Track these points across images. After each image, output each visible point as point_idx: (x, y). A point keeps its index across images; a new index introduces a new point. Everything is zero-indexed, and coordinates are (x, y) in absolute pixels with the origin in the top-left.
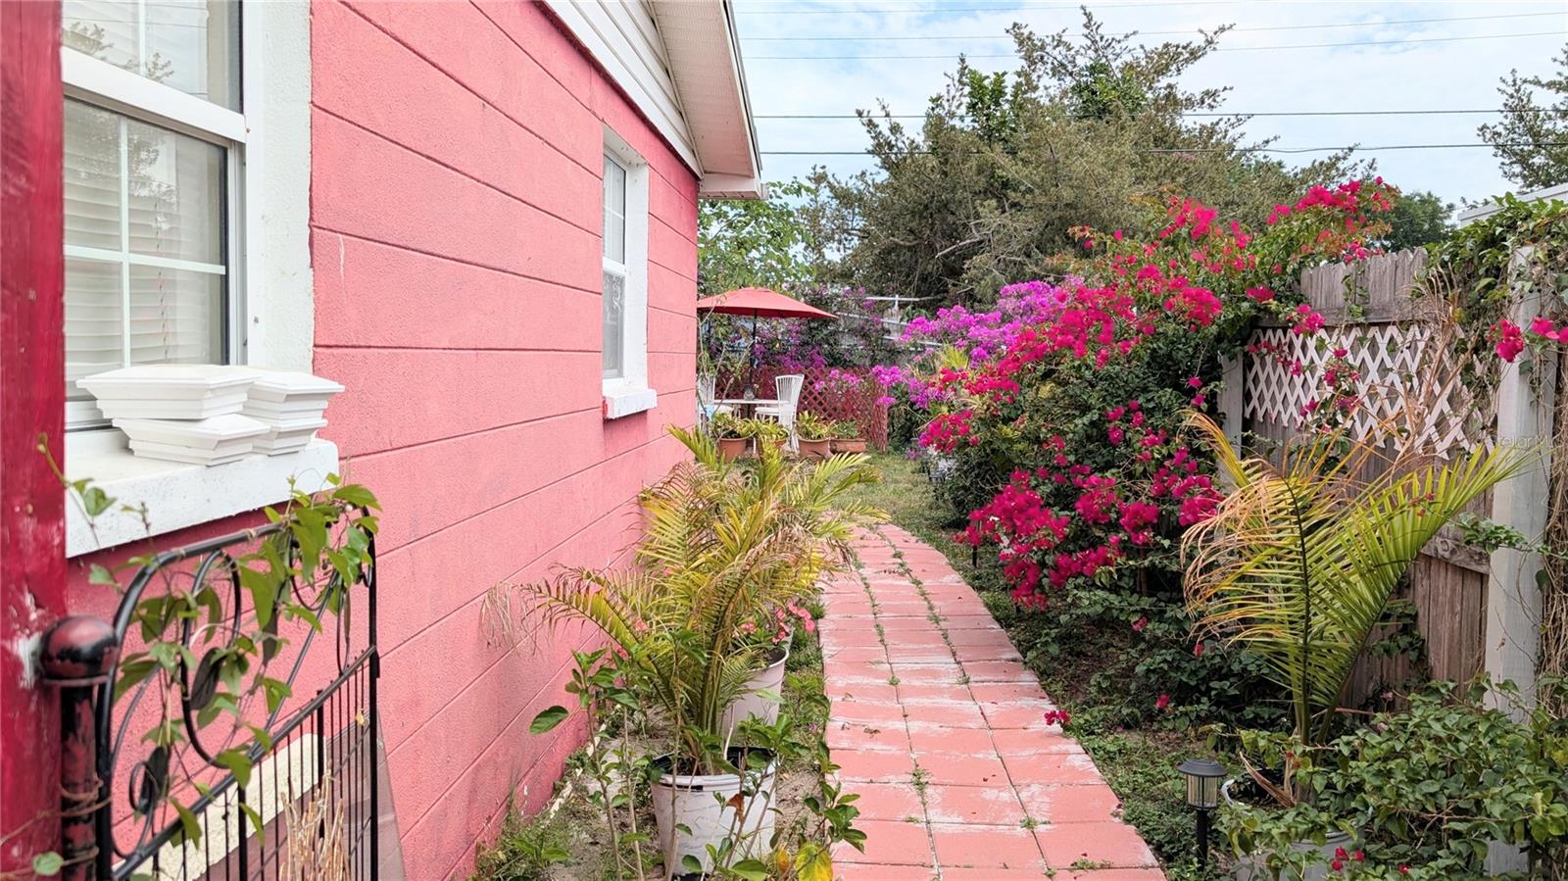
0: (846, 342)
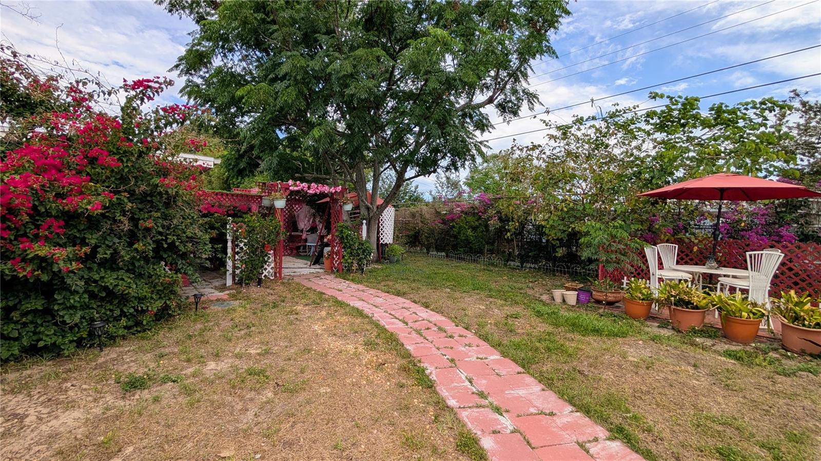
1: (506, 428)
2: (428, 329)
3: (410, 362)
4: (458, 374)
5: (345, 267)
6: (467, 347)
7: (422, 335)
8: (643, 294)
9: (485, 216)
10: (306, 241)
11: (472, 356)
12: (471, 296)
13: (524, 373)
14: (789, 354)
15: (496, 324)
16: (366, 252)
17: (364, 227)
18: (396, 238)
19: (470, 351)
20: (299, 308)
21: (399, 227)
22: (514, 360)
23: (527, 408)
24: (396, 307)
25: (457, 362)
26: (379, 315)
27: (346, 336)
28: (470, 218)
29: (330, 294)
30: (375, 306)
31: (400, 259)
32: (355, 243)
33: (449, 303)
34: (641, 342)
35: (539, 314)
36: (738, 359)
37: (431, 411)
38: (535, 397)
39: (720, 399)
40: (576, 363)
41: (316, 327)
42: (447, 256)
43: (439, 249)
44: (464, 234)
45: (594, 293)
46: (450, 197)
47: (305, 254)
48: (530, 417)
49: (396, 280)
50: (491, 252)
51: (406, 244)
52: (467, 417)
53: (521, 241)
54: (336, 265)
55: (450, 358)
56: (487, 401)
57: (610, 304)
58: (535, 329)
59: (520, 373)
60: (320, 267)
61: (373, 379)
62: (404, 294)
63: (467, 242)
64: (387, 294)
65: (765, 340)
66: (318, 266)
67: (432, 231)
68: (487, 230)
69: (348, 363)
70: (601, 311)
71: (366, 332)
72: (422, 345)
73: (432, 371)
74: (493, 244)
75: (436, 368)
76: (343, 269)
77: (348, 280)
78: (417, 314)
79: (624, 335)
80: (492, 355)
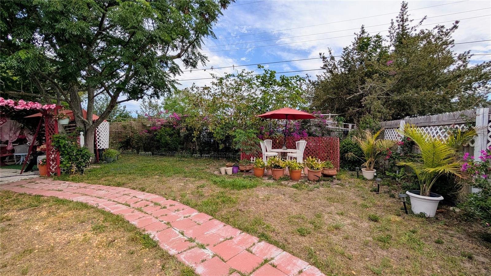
0: (313, 129)
1: (209, 256)
2: (147, 206)
3: (136, 233)
4: (174, 231)
5: (64, 170)
6: (176, 212)
7: (142, 211)
8: (261, 165)
9: (178, 127)
10: (13, 151)
11: (181, 217)
12: (173, 178)
13: (213, 219)
14: (311, 182)
15: (192, 193)
16: (86, 157)
17: (82, 137)
18: (111, 144)
19: (179, 214)
20: (11, 214)
21: (114, 136)
22: (207, 213)
23: (218, 239)
24: (117, 195)
25: (171, 224)
26: (102, 204)
27: (72, 227)
28: (167, 129)
29: (49, 196)
30: (98, 197)
31: (116, 159)
32: (73, 150)
33: (159, 185)
34: (263, 188)
35: (215, 183)
36: (297, 188)
37: (158, 263)
38: (221, 231)
39: (295, 207)
40: (237, 206)
41: (37, 228)
42: (153, 154)
43: (146, 150)
44: (164, 139)
45: (240, 167)
46: (151, 115)
47: (14, 163)
48: (221, 244)
49: (115, 175)
50: (182, 149)
51: (121, 148)
52: (184, 258)
53: (200, 142)
54: (53, 170)
55: (166, 222)
56: (195, 243)
57: (247, 171)
58: (214, 191)
59: (211, 219)
60: (33, 173)
61: (105, 255)
62: (124, 184)
63: (167, 144)
64: (108, 187)
65: (303, 178)
66: (31, 173)
67: (140, 139)
68: (179, 136)
69: (78, 250)
70: (244, 176)
71: (93, 220)
72: (144, 218)
73: (154, 235)
74: (183, 144)
75: (158, 232)
76: (61, 173)
77: (68, 180)
78: (136, 197)
79: (255, 186)
80: (193, 213)
